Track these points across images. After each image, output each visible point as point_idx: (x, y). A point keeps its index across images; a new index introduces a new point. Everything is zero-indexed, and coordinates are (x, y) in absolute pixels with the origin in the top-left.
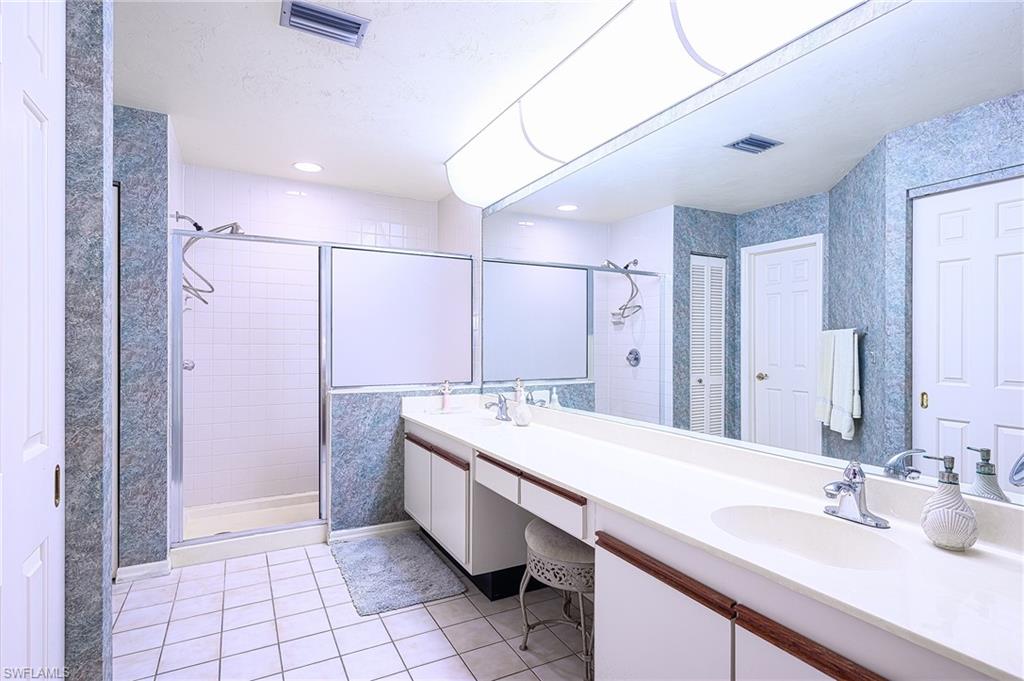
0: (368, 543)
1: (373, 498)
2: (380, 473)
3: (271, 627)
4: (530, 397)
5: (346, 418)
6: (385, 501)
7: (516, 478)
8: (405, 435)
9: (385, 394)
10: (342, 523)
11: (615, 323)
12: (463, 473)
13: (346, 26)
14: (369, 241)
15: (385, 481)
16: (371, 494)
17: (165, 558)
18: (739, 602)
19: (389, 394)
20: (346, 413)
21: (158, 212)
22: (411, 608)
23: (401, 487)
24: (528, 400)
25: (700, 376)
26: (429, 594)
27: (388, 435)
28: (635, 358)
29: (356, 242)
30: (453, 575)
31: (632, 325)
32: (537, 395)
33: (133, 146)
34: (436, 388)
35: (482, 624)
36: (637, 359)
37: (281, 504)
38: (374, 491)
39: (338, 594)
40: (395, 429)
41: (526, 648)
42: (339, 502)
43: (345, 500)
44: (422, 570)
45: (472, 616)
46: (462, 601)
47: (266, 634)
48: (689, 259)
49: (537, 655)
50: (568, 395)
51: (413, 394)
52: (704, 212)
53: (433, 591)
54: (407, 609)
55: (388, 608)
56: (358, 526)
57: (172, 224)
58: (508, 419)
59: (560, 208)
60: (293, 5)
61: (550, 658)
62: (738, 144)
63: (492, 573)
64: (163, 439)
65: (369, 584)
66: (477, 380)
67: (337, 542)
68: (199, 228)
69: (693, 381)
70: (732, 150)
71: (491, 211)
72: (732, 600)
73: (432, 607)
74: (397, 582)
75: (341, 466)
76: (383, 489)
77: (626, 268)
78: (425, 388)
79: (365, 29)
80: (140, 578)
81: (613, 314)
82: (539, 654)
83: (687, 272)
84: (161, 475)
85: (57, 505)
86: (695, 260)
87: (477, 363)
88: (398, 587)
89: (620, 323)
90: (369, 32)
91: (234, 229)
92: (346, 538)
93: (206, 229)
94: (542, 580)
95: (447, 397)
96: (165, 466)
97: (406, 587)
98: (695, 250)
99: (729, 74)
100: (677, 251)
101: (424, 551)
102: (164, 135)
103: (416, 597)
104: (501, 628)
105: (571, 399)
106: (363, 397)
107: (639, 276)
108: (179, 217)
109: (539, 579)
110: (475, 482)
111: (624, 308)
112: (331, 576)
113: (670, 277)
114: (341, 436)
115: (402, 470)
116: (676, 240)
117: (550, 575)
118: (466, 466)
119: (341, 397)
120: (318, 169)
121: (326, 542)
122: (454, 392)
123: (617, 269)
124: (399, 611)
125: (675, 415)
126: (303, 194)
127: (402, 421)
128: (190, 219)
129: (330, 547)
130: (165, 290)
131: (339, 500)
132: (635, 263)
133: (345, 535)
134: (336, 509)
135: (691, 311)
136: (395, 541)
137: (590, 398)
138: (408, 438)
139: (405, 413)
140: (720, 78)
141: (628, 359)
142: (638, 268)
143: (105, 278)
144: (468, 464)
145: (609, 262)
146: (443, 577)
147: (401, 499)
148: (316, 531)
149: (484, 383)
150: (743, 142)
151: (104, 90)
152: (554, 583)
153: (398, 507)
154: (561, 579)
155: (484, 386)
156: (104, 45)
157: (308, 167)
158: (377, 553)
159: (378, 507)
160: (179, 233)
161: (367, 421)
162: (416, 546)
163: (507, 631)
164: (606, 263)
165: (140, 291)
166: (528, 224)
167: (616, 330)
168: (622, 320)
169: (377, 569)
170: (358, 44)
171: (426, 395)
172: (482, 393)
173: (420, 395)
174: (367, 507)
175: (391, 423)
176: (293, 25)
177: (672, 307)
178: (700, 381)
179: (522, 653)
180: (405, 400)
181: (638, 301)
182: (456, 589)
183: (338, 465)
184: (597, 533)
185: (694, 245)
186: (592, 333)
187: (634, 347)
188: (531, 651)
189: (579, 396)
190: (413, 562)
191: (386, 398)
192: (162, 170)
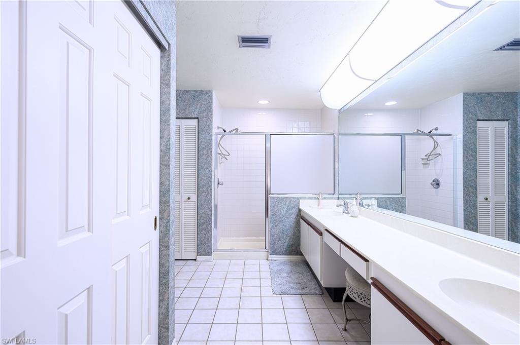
0: (284, 263)
1: (287, 243)
2: (290, 233)
3: (238, 290)
4: (361, 203)
5: (276, 207)
6: (292, 245)
7: (339, 243)
8: (301, 217)
9: (292, 197)
10: (274, 252)
11: (424, 164)
12: (319, 237)
13: (262, 41)
14: (295, 131)
15: (292, 237)
16: (285, 242)
17: (211, 255)
18: (447, 340)
19: (294, 198)
20: (275, 205)
21: (210, 127)
22: (295, 296)
23: (299, 240)
24: (360, 204)
25: (486, 196)
26: (304, 291)
27: (294, 216)
28: (437, 184)
29: (290, 131)
30: (317, 285)
31: (435, 165)
32: (365, 202)
33: (202, 104)
34: (316, 196)
35: (326, 312)
36: (438, 184)
37: (254, 240)
38: (287, 240)
39: (267, 282)
40: (296, 214)
41: (345, 330)
42: (273, 243)
43: (275, 243)
44: (304, 280)
45: (322, 307)
46: (319, 298)
47: (237, 292)
48: (476, 123)
49: (351, 336)
50: (389, 203)
51: (305, 198)
52: (488, 94)
53: (306, 291)
54: (293, 296)
55: (285, 293)
56: (280, 255)
57: (215, 131)
58: (348, 213)
59: (386, 104)
60: (242, 38)
61: (357, 339)
62: (504, 47)
63: (335, 288)
64: (211, 211)
65: (279, 281)
66: (336, 192)
67: (272, 260)
68: (225, 131)
69: (480, 198)
70: (500, 52)
71: (342, 110)
72: (442, 337)
73: (305, 298)
74: (292, 283)
75: (274, 228)
76: (291, 240)
77: (430, 132)
78: (311, 196)
79: (270, 40)
80: (204, 261)
81: (422, 159)
82: (352, 335)
83: (474, 132)
84: (210, 224)
85: (155, 229)
86: (480, 124)
87: (336, 185)
88: (291, 285)
89: (427, 164)
90: (272, 41)
91: (236, 130)
92: (275, 259)
93: (227, 131)
94: (351, 297)
95: (320, 200)
96: (211, 221)
97: (294, 286)
98: (480, 118)
99: (470, 7)
100: (466, 119)
101: (307, 271)
102: (211, 98)
103: (298, 292)
104: (335, 316)
105: (391, 205)
106: (283, 199)
107: (438, 136)
108: (218, 128)
109: (350, 296)
110: (324, 242)
111: (428, 156)
112: (266, 274)
113: (460, 136)
114: (273, 215)
115: (300, 232)
116: (464, 113)
117: (356, 296)
118: (321, 234)
119: (274, 198)
120: (268, 102)
121: (268, 259)
122: (324, 198)
123: (423, 134)
124: (290, 296)
125: (465, 219)
126: (263, 113)
127: (300, 210)
128: (222, 128)
129: (269, 262)
130: (212, 155)
131: (273, 242)
132: (437, 129)
133: (275, 257)
134: (271, 246)
135: (478, 156)
136: (295, 264)
137: (403, 205)
138: (302, 219)
139: (301, 207)
140: (465, 11)
141: (431, 184)
142: (438, 132)
143: (171, 152)
144: (322, 233)
145: (418, 130)
146: (313, 284)
147: (299, 245)
148: (264, 254)
149: (339, 194)
150: (508, 45)
151: (171, 86)
152: (358, 300)
153: (298, 249)
154: (361, 299)
155: (340, 196)
156: (171, 71)
157: (263, 102)
158: (287, 268)
159: (289, 248)
160: (217, 134)
161: (284, 209)
162: (303, 269)
163: (338, 319)
164: (416, 131)
165: (204, 156)
166: (368, 114)
167: (424, 168)
168: (428, 162)
169: (285, 275)
170: (269, 47)
171: (311, 199)
172: (338, 199)
173: (308, 199)
174: (285, 247)
175: (295, 211)
176: (244, 46)
177: (462, 154)
178: (487, 199)
179: (344, 332)
180: (301, 201)
181: (438, 151)
182: (317, 292)
183: (272, 227)
184: (371, 278)
185: (480, 115)
186: (405, 169)
187: (436, 177)
188: (348, 333)
189: (396, 204)
190: (301, 275)
191: (293, 199)
192: (211, 112)
